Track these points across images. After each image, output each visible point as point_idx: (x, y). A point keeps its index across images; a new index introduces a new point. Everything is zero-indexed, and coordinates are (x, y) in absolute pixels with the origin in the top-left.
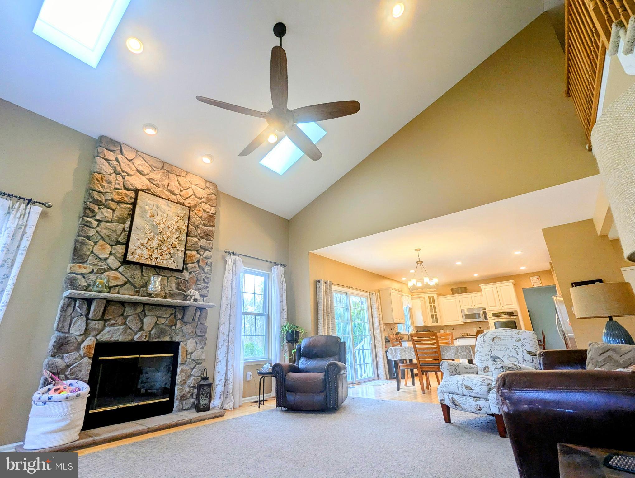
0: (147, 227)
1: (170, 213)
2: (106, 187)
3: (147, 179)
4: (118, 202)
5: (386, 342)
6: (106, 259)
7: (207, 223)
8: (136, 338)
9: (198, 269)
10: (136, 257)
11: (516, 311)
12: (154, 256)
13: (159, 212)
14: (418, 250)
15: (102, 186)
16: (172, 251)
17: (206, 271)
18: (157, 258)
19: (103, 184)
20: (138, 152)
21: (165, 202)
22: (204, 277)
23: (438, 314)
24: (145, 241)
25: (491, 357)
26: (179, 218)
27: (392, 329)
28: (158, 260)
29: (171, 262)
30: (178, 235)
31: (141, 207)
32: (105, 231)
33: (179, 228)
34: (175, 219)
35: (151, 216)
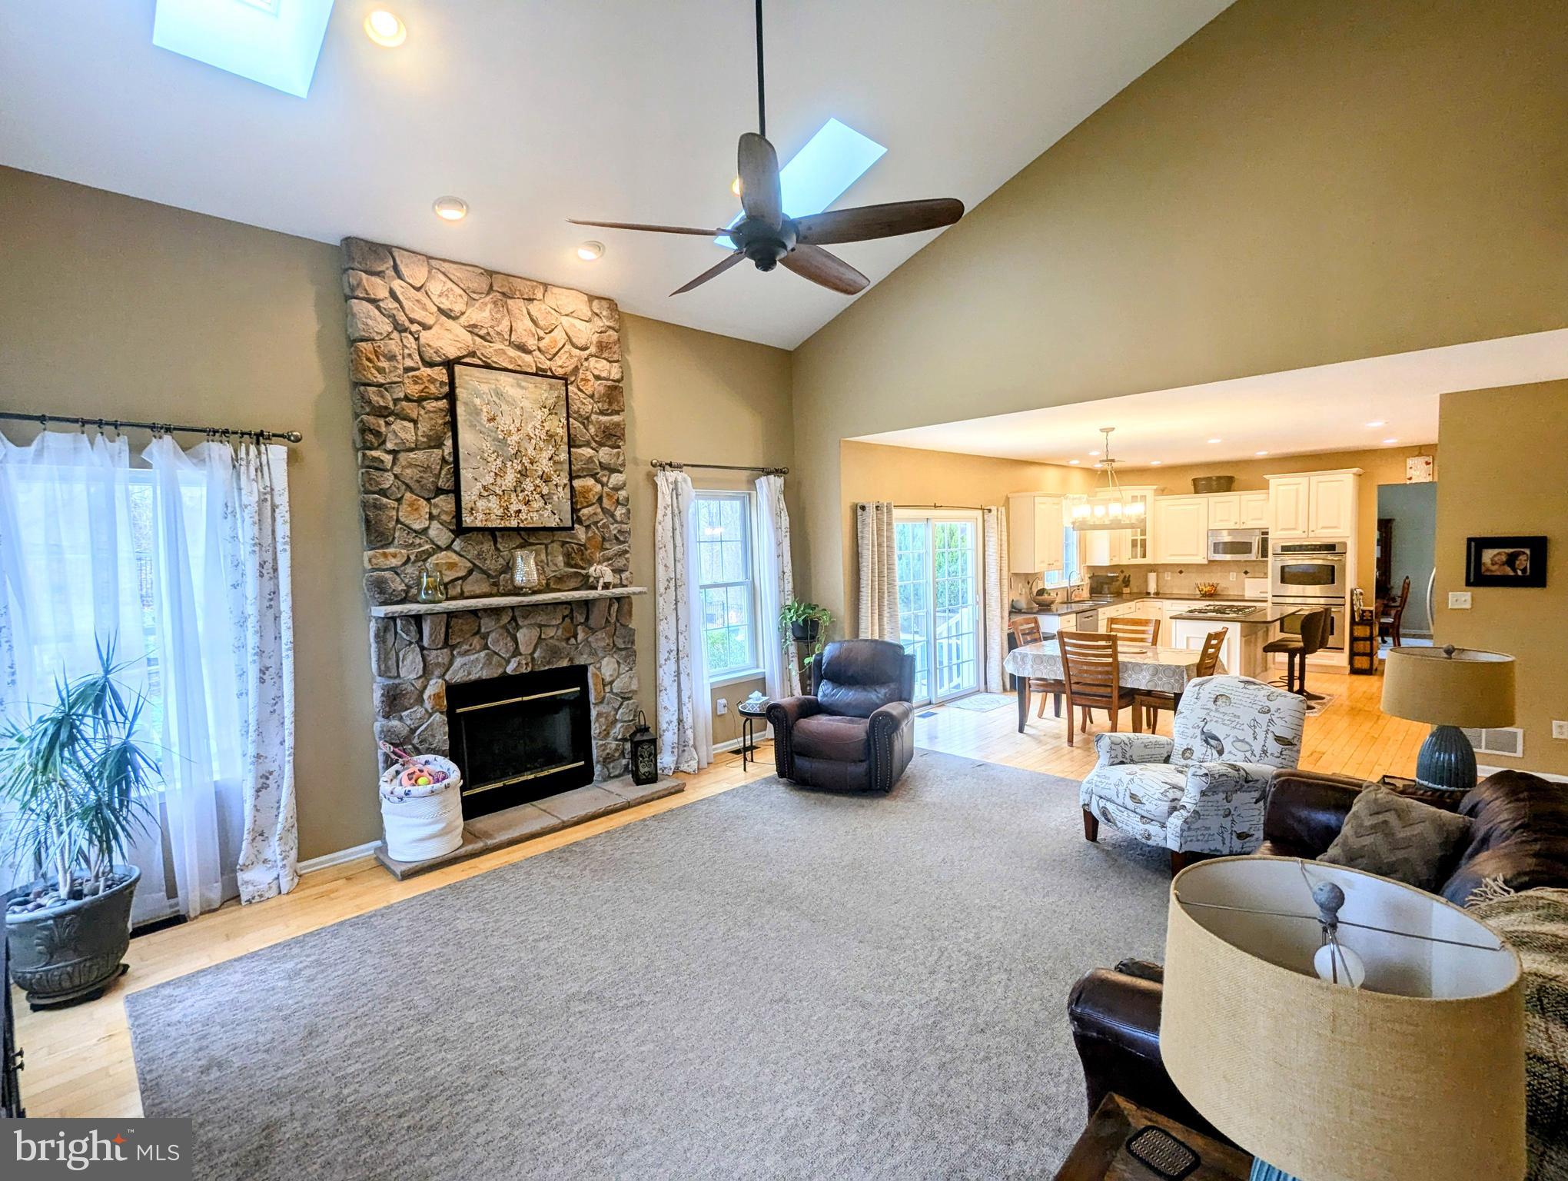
0: (488, 446)
1: (526, 404)
2: (387, 370)
3: (465, 327)
4: (420, 401)
5: (1010, 613)
6: (425, 530)
7: (606, 406)
8: (510, 670)
9: (601, 516)
10: (480, 516)
11: (1345, 544)
12: (513, 508)
13: (505, 407)
14: (1107, 431)
15: (381, 371)
16: (545, 491)
17: (619, 519)
18: (519, 511)
19: (380, 364)
20: (433, 263)
21: (510, 380)
22: (615, 532)
23: (1148, 537)
24: (489, 479)
25: (1203, 732)
26: (546, 411)
27: (1028, 583)
28: (523, 516)
29: (547, 513)
30: (551, 451)
31: (466, 404)
32: (408, 471)
33: (550, 436)
34: (540, 414)
35: (491, 420)
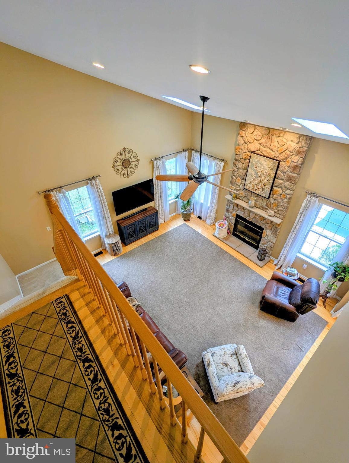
0: (253, 173)
1: (266, 166)
3: (259, 143)
4: (245, 159)
6: (239, 185)
7: (292, 171)
9: (280, 199)
10: (248, 187)
12: (255, 188)
13: (260, 165)
15: (239, 152)
16: (263, 188)
17: (284, 202)
19: (239, 151)
20: (256, 127)
21: (263, 159)
22: (282, 205)
24: (252, 180)
26: (270, 169)
28: (256, 191)
30: (268, 178)
31: (251, 163)
32: (240, 173)
33: (269, 175)
34: (268, 169)
35: (255, 168)
